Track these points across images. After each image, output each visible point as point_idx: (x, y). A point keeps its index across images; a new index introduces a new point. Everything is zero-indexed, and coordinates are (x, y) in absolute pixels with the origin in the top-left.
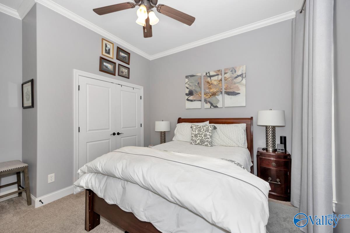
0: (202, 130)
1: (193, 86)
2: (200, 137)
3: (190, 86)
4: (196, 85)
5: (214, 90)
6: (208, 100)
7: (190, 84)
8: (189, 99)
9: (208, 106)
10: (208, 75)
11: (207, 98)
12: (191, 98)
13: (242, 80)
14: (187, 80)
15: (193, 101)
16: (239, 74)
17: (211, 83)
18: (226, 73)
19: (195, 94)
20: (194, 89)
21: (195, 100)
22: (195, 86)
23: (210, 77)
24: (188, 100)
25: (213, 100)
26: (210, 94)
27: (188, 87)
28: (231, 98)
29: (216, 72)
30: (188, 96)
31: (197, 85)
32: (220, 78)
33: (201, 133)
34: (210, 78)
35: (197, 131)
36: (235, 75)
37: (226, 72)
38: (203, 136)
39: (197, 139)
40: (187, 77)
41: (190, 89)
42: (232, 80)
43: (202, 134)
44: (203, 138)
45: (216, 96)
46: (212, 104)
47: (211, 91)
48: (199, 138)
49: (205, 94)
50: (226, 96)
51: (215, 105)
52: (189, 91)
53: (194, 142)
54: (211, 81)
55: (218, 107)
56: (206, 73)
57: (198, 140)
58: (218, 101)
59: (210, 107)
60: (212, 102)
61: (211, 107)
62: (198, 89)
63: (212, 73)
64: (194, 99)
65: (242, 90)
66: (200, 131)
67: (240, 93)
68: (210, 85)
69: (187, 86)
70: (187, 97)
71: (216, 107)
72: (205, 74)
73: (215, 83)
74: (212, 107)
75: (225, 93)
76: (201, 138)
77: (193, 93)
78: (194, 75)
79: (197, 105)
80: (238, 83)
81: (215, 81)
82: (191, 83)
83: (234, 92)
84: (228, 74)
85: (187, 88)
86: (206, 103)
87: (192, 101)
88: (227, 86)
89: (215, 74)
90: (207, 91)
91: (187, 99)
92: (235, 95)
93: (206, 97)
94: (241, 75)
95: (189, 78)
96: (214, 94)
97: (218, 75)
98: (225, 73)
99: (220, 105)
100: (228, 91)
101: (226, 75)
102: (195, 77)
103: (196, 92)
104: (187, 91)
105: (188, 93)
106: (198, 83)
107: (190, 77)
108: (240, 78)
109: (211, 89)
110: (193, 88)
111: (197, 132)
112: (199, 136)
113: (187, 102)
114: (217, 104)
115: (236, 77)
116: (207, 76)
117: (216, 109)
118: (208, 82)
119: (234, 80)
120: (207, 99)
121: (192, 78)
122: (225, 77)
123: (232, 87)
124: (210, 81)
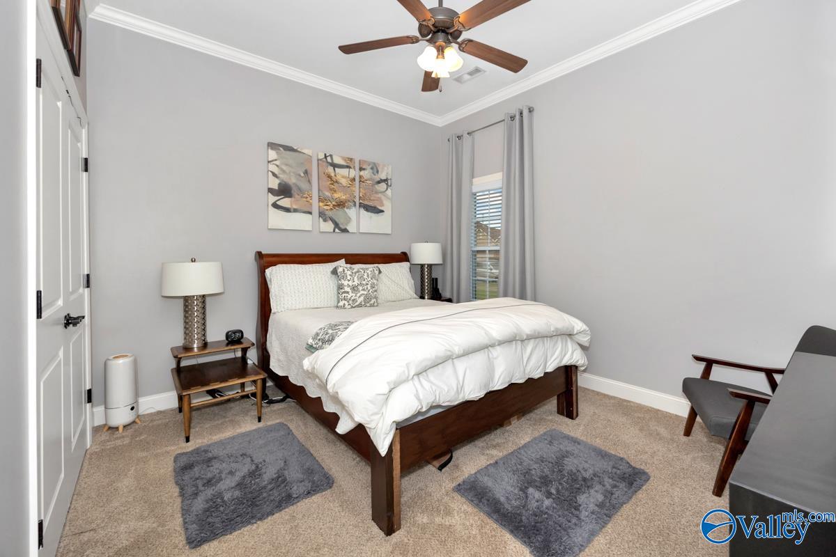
0: (365, 277)
1: (292, 174)
2: (364, 290)
3: (284, 172)
4: (300, 175)
5: (340, 195)
6: (329, 213)
7: (284, 168)
8: (277, 203)
9: (329, 226)
10: (329, 159)
11: (327, 210)
12: (285, 202)
13: (387, 189)
14: (272, 154)
15: (292, 210)
16: (383, 178)
17: (334, 180)
18: (364, 169)
19: (297, 196)
20: (294, 184)
21: (295, 211)
22: (298, 177)
23: (335, 166)
24: (275, 205)
25: (338, 214)
26: (334, 203)
27: (276, 172)
28: (371, 217)
29: (345, 160)
30: (278, 196)
31: (302, 175)
32: (352, 175)
33: (364, 282)
34: (334, 170)
35: (356, 279)
36: (377, 178)
37: (364, 167)
38: (369, 288)
39: (358, 295)
40: (272, 146)
41: (283, 181)
42: (372, 186)
43: (367, 284)
44: (370, 292)
45: (345, 209)
46: (336, 225)
47: (336, 196)
48: (362, 292)
49: (320, 200)
50: (362, 211)
51: (343, 227)
52: (280, 184)
53: (351, 302)
54: (335, 176)
55: (348, 231)
56: (325, 154)
57: (359, 297)
58: (349, 220)
59: (332, 231)
60: (337, 220)
61: (334, 231)
62: (304, 185)
63: (337, 160)
64: (295, 207)
65: (387, 206)
66: (361, 278)
67: (383, 211)
68: (332, 184)
69: (272, 168)
70: (272, 199)
71: (345, 231)
72: (321, 156)
73: (344, 182)
74: (337, 230)
75: (360, 206)
76: (365, 293)
77: (293, 192)
78: (295, 148)
79: (301, 221)
80: (381, 192)
81: (343, 177)
82: (287, 165)
83: (375, 207)
84: (366, 172)
85: (274, 175)
86: (325, 220)
87: (287, 210)
88: (365, 194)
89: (342, 162)
90: (328, 194)
91: (275, 202)
92: (378, 213)
93: (325, 207)
94: (385, 181)
95: (279, 149)
96: (341, 204)
97: (348, 167)
98: (361, 169)
99: (351, 228)
100: (366, 203)
101: (362, 173)
102: (296, 154)
103: (299, 189)
104: (274, 184)
105: (277, 188)
106: (306, 172)
107: (281, 149)
108: (383, 185)
109: (335, 191)
110: (292, 181)
111: (356, 282)
112: (361, 288)
113: (272, 210)
114: (347, 225)
115: (379, 182)
116: (328, 162)
117: (344, 235)
118: (329, 177)
119: (376, 186)
120: (327, 213)
121: (288, 152)
122: (360, 177)
123: (372, 198)
124: (333, 175)
